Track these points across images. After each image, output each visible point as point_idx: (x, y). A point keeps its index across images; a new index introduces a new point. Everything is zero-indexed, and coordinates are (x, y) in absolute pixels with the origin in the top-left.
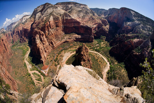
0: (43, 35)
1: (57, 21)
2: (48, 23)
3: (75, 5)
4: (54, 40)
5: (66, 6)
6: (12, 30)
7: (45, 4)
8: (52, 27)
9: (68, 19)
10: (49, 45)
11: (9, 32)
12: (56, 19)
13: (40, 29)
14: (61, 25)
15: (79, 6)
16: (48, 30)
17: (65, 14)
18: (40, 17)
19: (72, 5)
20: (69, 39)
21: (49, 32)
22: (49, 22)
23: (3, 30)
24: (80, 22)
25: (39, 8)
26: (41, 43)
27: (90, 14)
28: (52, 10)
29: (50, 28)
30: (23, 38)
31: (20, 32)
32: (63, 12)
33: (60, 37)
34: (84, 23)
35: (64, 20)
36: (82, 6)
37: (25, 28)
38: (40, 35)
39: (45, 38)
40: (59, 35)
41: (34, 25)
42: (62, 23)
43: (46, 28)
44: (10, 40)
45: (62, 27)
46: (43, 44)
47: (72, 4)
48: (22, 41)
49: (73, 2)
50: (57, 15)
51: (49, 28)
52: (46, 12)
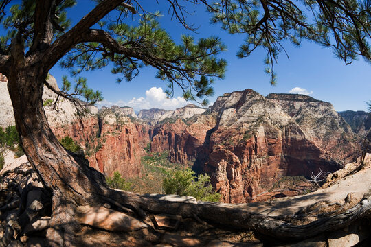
0: (237, 165)
1: (272, 141)
2: (254, 141)
3: (308, 103)
4: (257, 185)
5: (289, 104)
6: (152, 123)
7: (246, 92)
8: (259, 153)
9: (295, 140)
10: (244, 193)
11: (144, 124)
12: (270, 134)
13: (230, 148)
14: (279, 153)
15: (315, 107)
16: (250, 158)
17: (291, 127)
18: (233, 120)
19: (302, 104)
20: (290, 189)
21: (250, 163)
22: (256, 139)
23: (130, 112)
24: (321, 149)
25: (231, 98)
26: (227, 183)
27: (340, 128)
28: (263, 111)
29: (256, 154)
30: (179, 153)
31: (173, 136)
32: (286, 118)
33: (270, 180)
34: (328, 152)
35: (287, 140)
36: (322, 108)
37: (190, 133)
38: (231, 162)
39: (239, 175)
40: (271, 175)
41: (215, 134)
42: (283, 147)
43: (247, 151)
44: (144, 142)
45: (279, 158)
46: (232, 187)
47: (301, 101)
48: (176, 158)
49: (303, 95)
50: (273, 126)
51: (254, 153)
52: (249, 111)
